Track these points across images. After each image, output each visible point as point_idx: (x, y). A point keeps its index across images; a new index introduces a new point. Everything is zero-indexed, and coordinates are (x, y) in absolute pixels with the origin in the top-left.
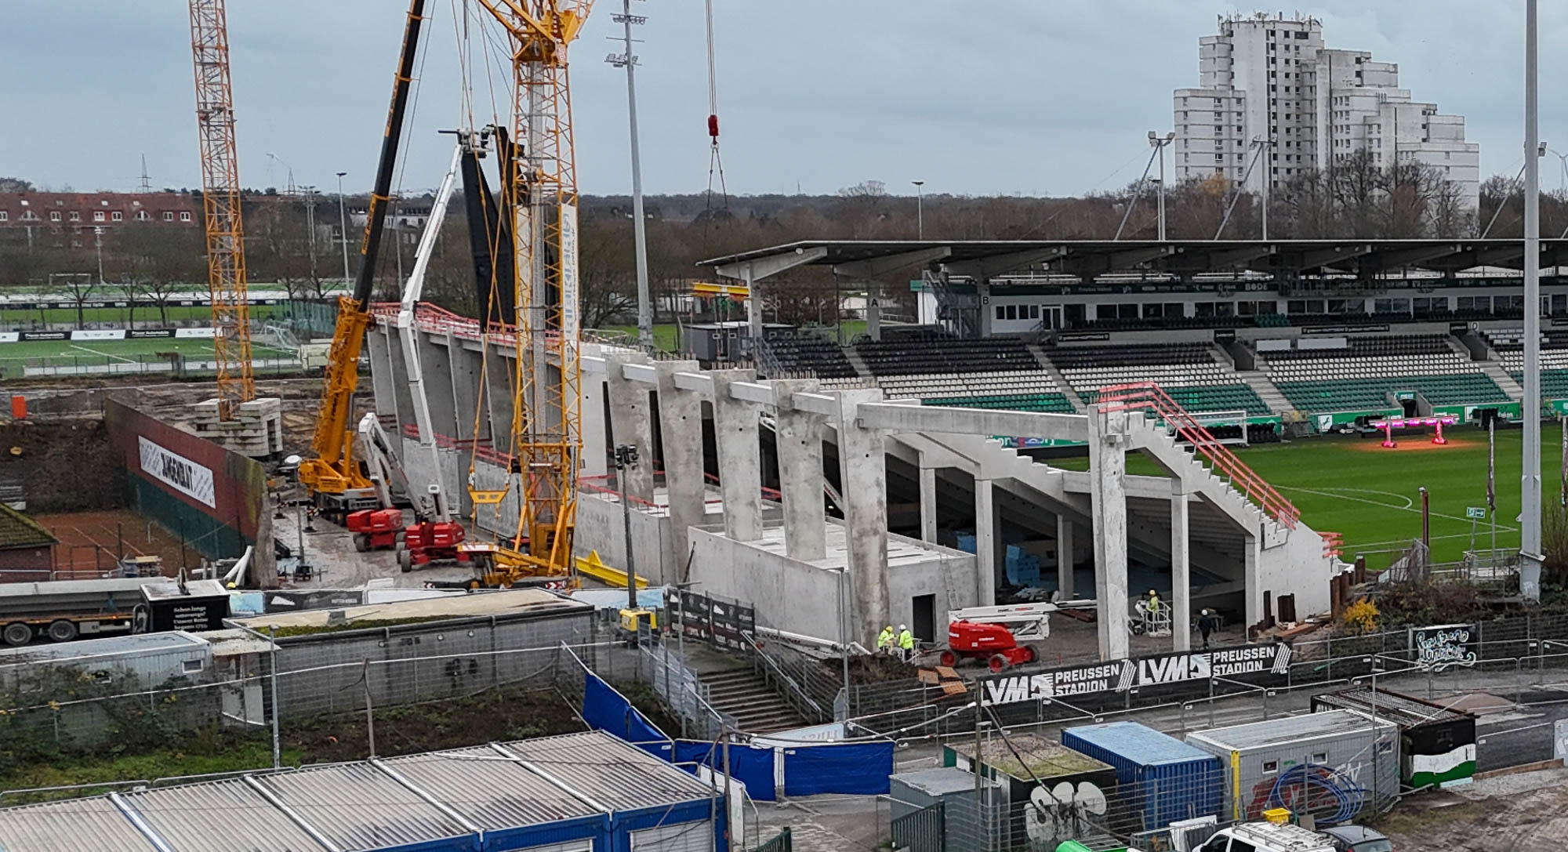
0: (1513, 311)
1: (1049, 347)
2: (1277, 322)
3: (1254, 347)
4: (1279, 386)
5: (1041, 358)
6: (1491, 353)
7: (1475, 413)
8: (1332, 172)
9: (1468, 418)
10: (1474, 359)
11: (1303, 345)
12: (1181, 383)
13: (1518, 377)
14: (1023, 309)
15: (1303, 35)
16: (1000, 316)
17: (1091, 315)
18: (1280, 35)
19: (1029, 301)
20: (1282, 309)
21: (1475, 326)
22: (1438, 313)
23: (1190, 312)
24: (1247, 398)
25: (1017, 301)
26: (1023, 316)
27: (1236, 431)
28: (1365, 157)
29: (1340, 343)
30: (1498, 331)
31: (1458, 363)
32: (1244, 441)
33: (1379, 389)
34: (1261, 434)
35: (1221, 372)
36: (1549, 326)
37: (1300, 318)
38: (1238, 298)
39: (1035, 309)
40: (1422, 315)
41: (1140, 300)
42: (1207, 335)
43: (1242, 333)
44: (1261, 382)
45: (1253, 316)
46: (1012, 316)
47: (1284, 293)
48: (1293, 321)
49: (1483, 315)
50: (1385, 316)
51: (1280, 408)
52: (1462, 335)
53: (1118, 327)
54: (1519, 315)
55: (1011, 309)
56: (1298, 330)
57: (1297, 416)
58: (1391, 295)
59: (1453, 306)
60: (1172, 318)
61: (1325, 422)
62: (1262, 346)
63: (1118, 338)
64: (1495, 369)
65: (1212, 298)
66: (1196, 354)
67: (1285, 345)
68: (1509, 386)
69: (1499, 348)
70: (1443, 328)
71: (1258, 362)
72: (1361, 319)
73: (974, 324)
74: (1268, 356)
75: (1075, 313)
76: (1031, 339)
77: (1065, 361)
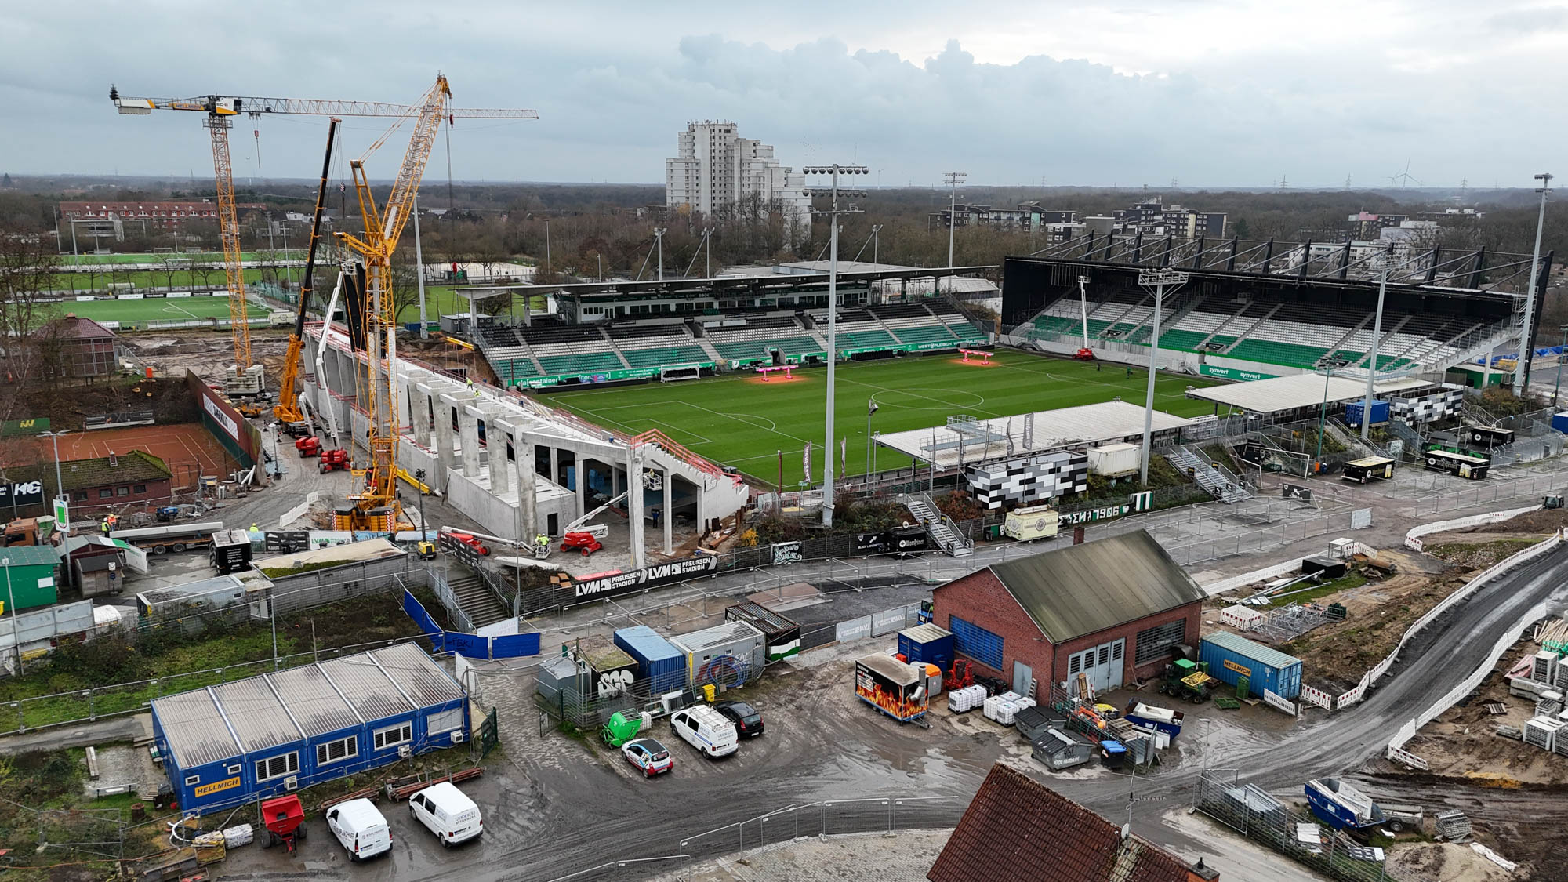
0: (823, 303)
1: (608, 328)
2: (714, 312)
3: (703, 325)
4: (714, 346)
5: (605, 334)
6: (814, 325)
7: (806, 358)
8: (741, 202)
9: (803, 360)
10: (806, 328)
11: (725, 324)
12: (669, 345)
13: (826, 338)
14: (596, 309)
15: (728, 131)
16: (585, 313)
17: (627, 311)
18: (717, 131)
19: (598, 305)
20: (716, 305)
21: (807, 312)
22: (789, 306)
23: (673, 308)
24: (698, 353)
25: (593, 305)
26: (596, 312)
27: (693, 372)
28: (756, 196)
29: (743, 322)
30: (817, 314)
31: (799, 331)
32: (698, 377)
33: (760, 346)
34: (706, 372)
35: (687, 339)
36: (841, 310)
37: (726, 311)
38: (695, 301)
39: (601, 309)
40: (783, 306)
41: (650, 303)
42: (681, 320)
43: (697, 319)
44: (706, 344)
45: (702, 310)
46: (591, 313)
47: (717, 298)
48: (721, 311)
49: (812, 306)
50: (764, 308)
51: (715, 358)
52: (800, 316)
53: (640, 317)
54: (826, 305)
55: (591, 309)
56: (723, 316)
57: (721, 361)
58: (768, 297)
59: (797, 302)
60: (664, 312)
61: (736, 364)
62: (706, 325)
63: (640, 323)
64: (815, 333)
65: (683, 301)
66: (676, 330)
67: (717, 324)
68: (821, 342)
69: (818, 323)
70: (792, 313)
71: (705, 333)
72: (754, 310)
73: (573, 316)
74: (710, 330)
75: (620, 310)
76: (600, 324)
77: (615, 335)
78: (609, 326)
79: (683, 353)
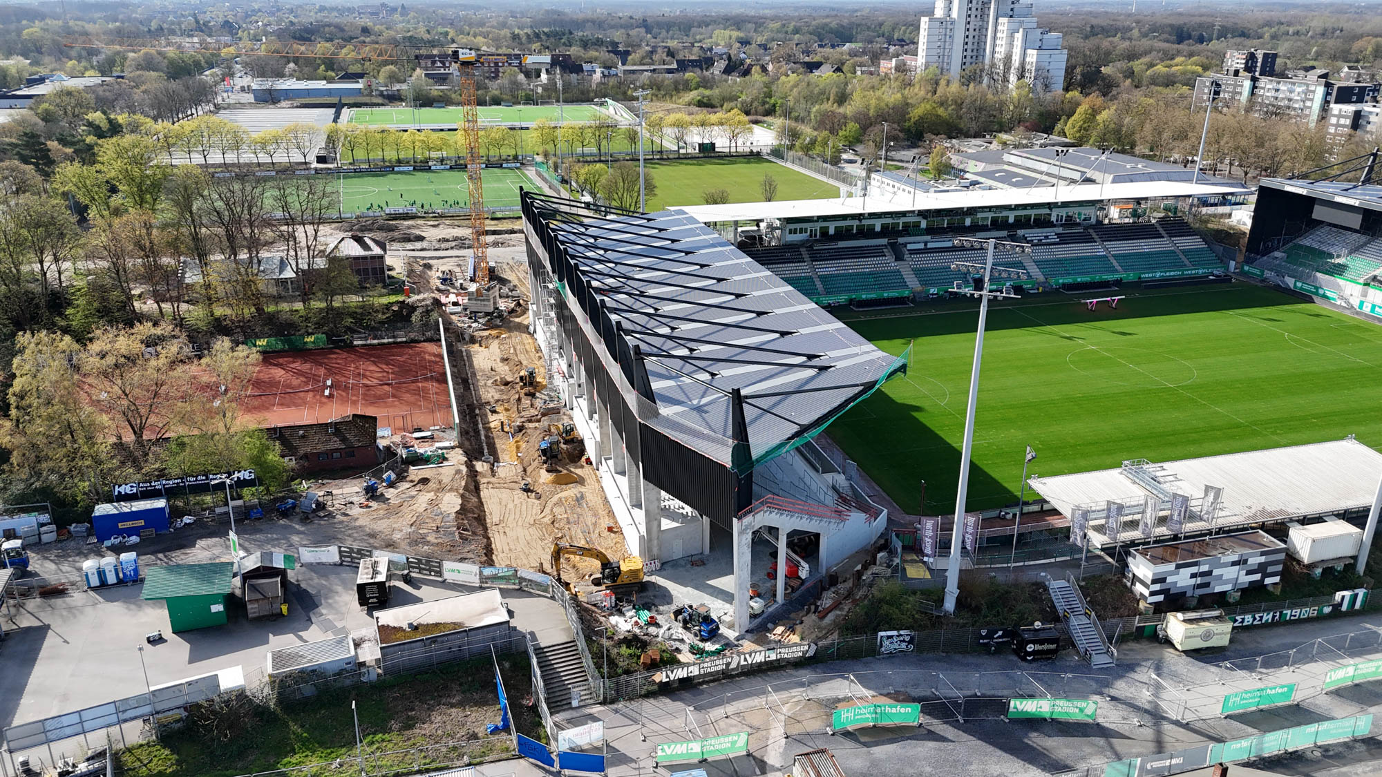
1: (810, 249)
2: (920, 234)
3: (906, 246)
4: (915, 270)
5: (806, 256)
11: (929, 245)
14: (801, 229)
16: (790, 233)
17: (832, 231)
19: (803, 225)
20: (923, 226)
21: (1021, 232)
22: (1003, 226)
23: (878, 228)
25: (798, 226)
26: (799, 232)
29: (950, 244)
35: (888, 262)
38: (902, 220)
39: (806, 229)
40: (994, 227)
41: (854, 224)
42: (884, 241)
43: (901, 240)
44: (906, 268)
45: (908, 231)
46: (795, 233)
47: (925, 217)
48: (928, 233)
49: (1027, 226)
50: (976, 228)
52: (1014, 237)
53: (843, 237)
55: (796, 230)
56: (928, 238)
57: (919, 287)
59: (1011, 221)
60: (869, 233)
62: (910, 247)
63: (842, 244)
64: (1026, 257)
65: (889, 221)
66: (877, 252)
67: (921, 246)
68: (1032, 267)
69: (1033, 244)
70: (1004, 233)
71: (906, 256)
73: (778, 238)
74: (912, 251)
75: (823, 230)
76: (802, 244)
77: (816, 257)
78: (811, 246)
79: (880, 279)
